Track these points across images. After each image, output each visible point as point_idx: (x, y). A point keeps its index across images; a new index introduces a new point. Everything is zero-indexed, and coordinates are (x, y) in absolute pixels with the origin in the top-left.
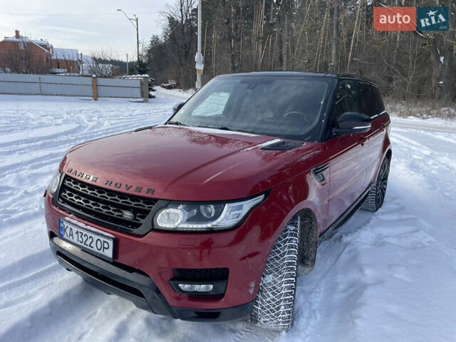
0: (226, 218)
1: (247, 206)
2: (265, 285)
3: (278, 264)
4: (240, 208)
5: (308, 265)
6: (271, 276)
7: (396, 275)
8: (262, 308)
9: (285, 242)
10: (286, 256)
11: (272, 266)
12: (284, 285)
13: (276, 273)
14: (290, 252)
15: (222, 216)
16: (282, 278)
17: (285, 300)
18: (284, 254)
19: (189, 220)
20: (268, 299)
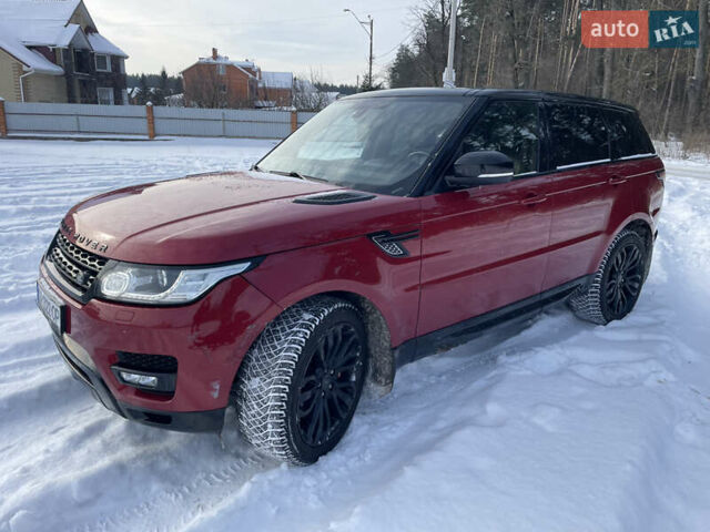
0: (180, 289)
1: (215, 275)
2: (249, 391)
3: (268, 364)
4: (204, 277)
5: (380, 382)
6: (258, 379)
7: (538, 421)
8: (248, 424)
9: (288, 335)
10: (282, 354)
11: (261, 366)
12: (271, 394)
13: (264, 377)
14: (288, 350)
15: (174, 287)
16: (270, 383)
17: (273, 415)
18: (280, 351)
19: (138, 289)
20: (253, 412)
